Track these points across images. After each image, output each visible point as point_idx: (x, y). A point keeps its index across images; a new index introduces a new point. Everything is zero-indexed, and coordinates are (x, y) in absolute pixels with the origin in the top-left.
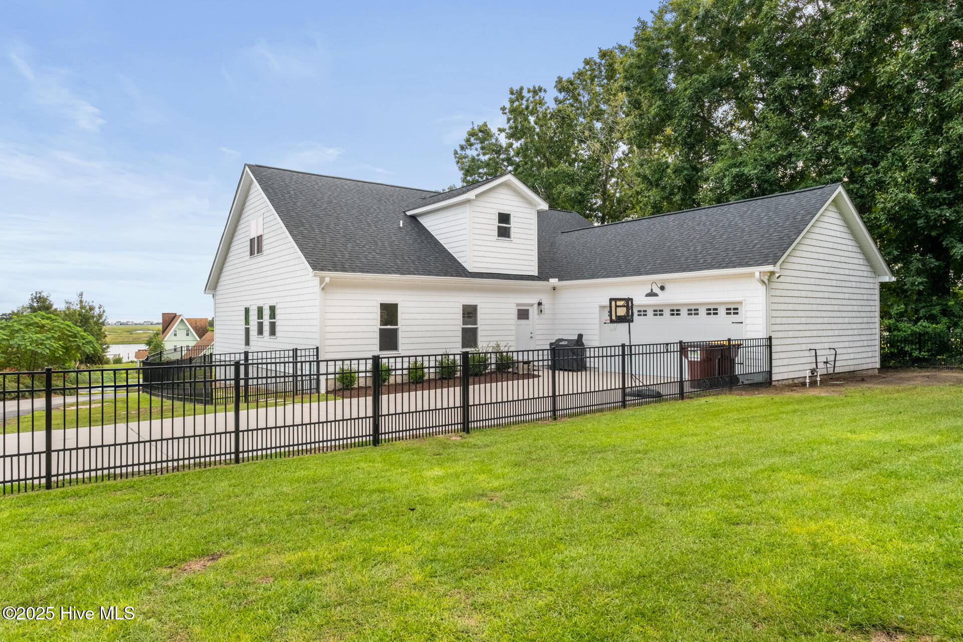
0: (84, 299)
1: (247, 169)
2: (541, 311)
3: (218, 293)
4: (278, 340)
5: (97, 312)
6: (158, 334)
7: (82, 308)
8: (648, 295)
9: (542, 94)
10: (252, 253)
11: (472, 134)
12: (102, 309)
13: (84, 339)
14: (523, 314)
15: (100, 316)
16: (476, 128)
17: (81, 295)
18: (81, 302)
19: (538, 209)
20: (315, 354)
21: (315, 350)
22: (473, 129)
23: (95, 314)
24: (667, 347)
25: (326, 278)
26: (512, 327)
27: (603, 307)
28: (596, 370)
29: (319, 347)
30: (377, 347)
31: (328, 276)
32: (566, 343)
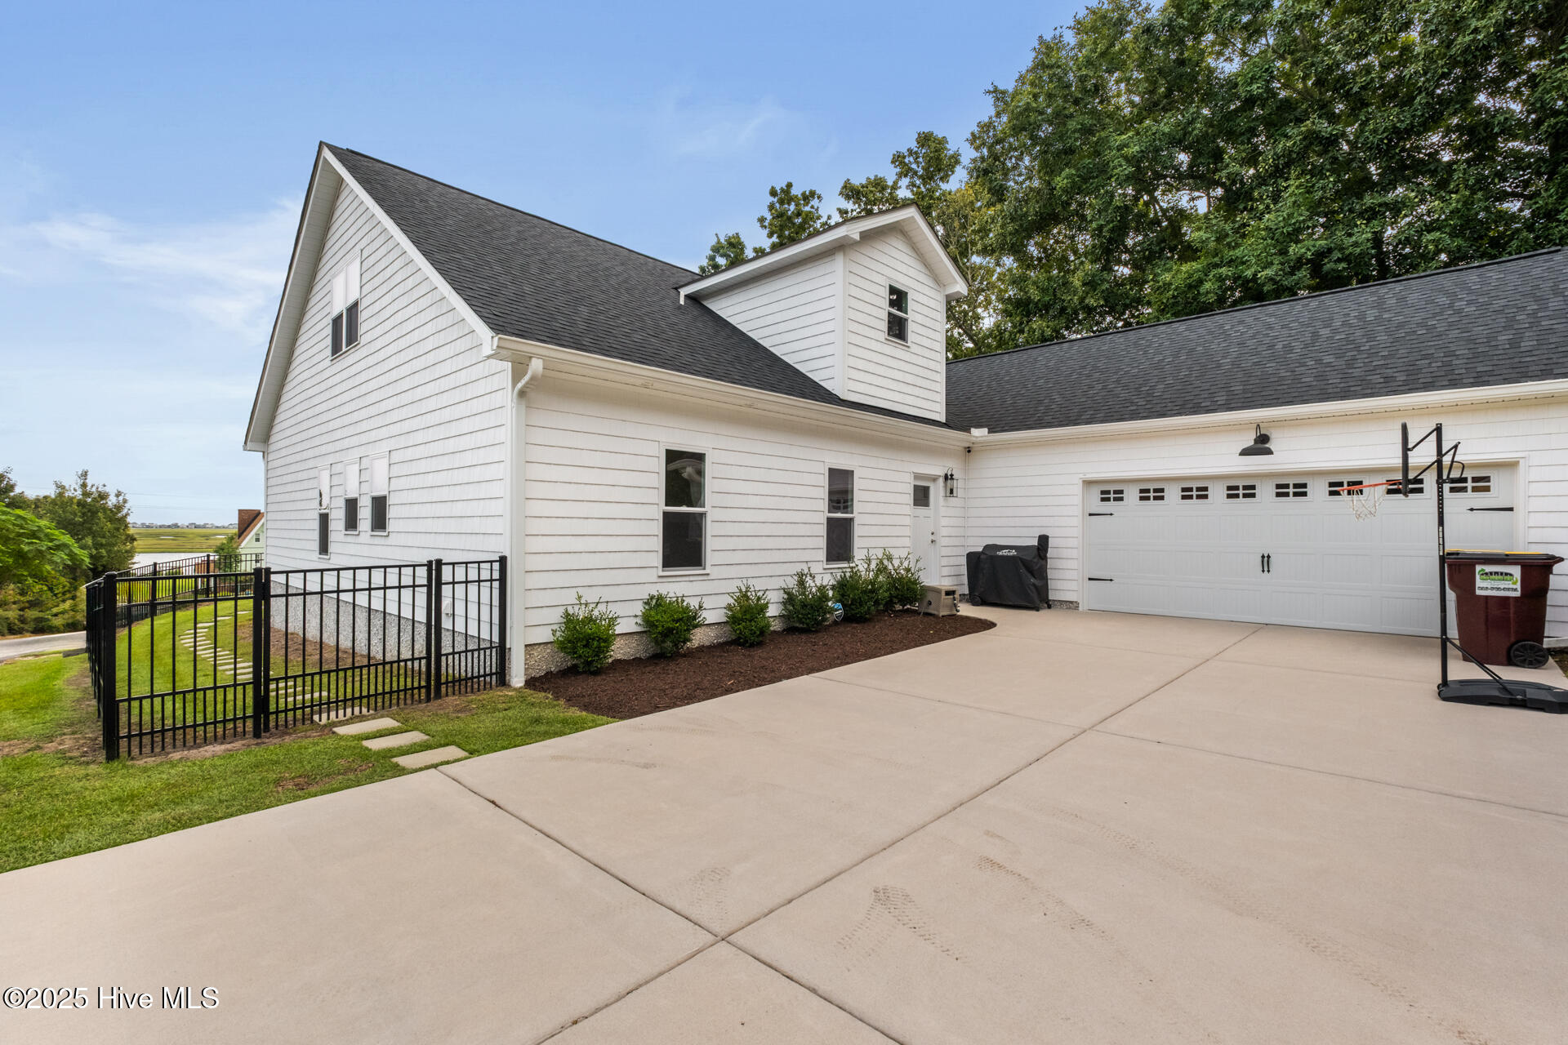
0: (89, 482)
1: (327, 154)
2: (952, 491)
3: (272, 448)
4: (392, 539)
5: (112, 501)
6: (231, 539)
7: (86, 494)
8: (1245, 452)
9: (815, 202)
10: (336, 349)
11: (717, 249)
12: (121, 498)
13: (51, 540)
14: (921, 496)
15: (119, 508)
16: (722, 241)
17: (85, 474)
18: (84, 485)
19: (947, 293)
20: (496, 575)
21: (496, 566)
22: (719, 242)
23: (110, 504)
24: (1266, 561)
25: (533, 359)
26: (907, 521)
27: (1088, 483)
28: (1072, 606)
29: (506, 557)
30: (657, 559)
31: (539, 356)
32: (1014, 552)
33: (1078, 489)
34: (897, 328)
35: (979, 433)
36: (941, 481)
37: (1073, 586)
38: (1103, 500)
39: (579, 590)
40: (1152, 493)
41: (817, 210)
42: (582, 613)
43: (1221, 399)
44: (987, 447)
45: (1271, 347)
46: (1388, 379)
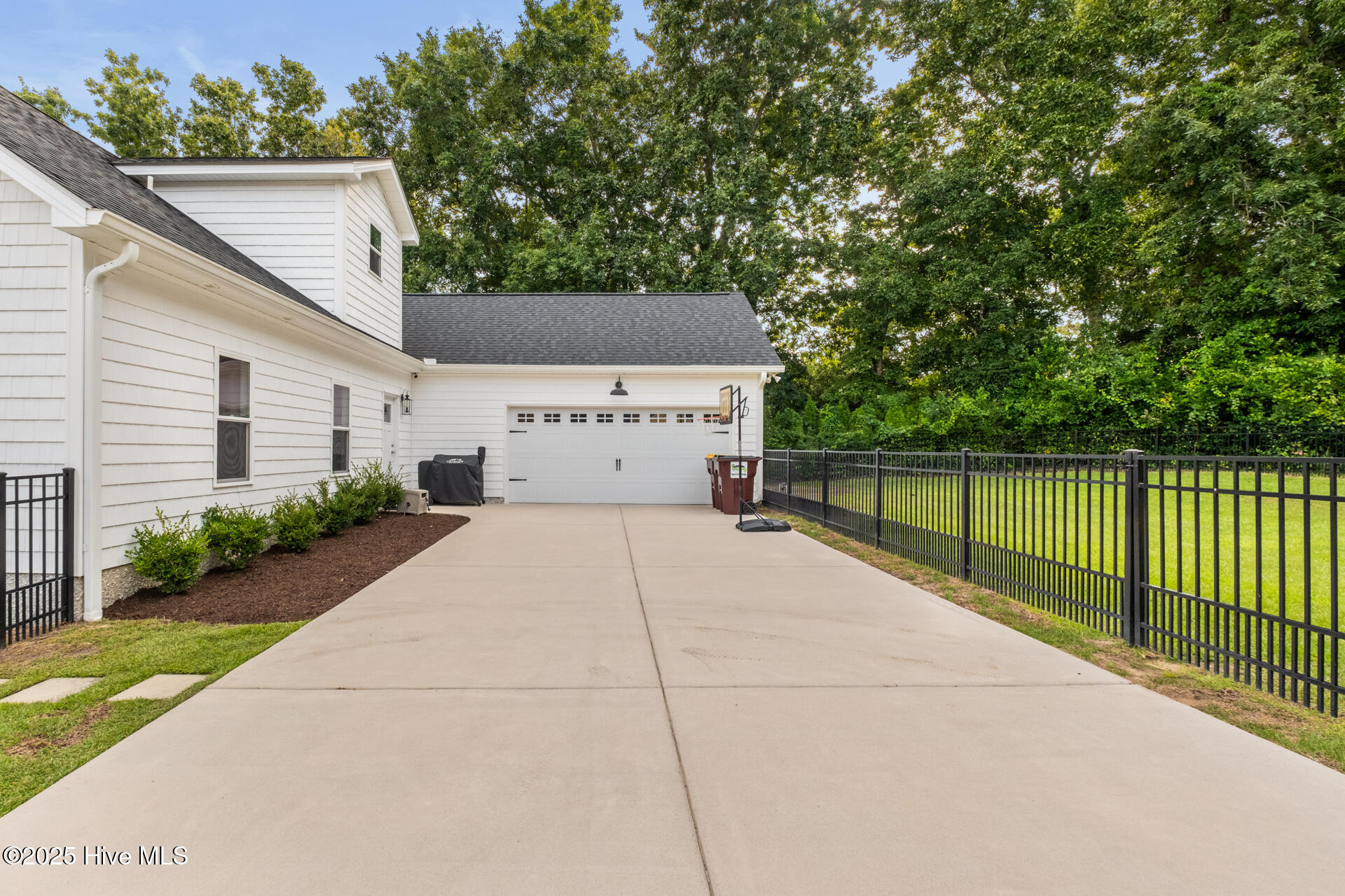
2: (406, 410)
8: (613, 393)
19: (403, 239)
21: (60, 480)
24: (618, 462)
25: (131, 244)
26: (379, 434)
27: (511, 408)
28: (499, 500)
29: (73, 470)
30: (212, 471)
31: (137, 241)
32: (460, 461)
33: (504, 412)
34: (375, 264)
35: (430, 362)
36: (399, 399)
37: (500, 485)
38: (520, 421)
39: (158, 504)
40: (553, 417)
41: (162, 94)
42: (158, 530)
43: (596, 356)
44: (433, 374)
45: (611, 325)
46: (679, 355)
